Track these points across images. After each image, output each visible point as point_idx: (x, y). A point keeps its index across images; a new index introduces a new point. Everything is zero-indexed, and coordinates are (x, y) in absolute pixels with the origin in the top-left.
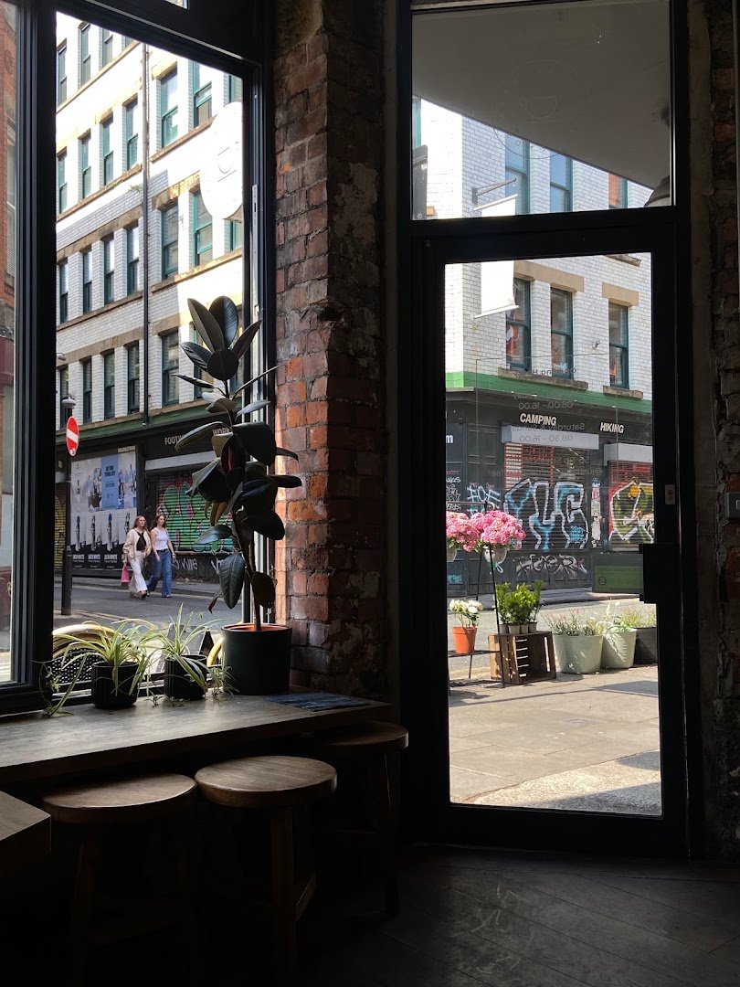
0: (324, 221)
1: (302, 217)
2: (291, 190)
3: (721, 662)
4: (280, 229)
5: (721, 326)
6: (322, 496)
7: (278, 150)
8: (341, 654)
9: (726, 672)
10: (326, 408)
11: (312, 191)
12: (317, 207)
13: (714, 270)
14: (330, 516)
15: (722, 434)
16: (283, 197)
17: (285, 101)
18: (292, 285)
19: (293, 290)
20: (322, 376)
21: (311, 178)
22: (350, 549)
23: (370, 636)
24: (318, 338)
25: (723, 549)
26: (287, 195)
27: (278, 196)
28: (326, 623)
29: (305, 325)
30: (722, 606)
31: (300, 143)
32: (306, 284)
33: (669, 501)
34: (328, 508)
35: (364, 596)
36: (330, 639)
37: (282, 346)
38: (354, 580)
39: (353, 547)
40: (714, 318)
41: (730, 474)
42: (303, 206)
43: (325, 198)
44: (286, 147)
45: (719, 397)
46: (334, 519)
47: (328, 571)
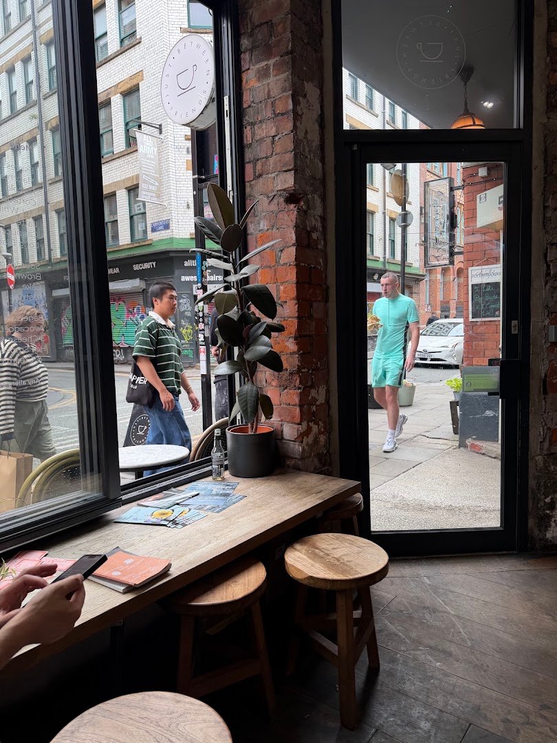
0: (290, 125)
1: (269, 122)
2: (257, 100)
3: (542, 433)
4: (247, 132)
5: (549, 214)
6: (293, 335)
7: (243, 69)
8: (307, 444)
9: (544, 439)
10: (295, 271)
11: (277, 102)
12: (282, 114)
13: (546, 175)
14: (299, 350)
15: (548, 287)
16: (249, 106)
17: (249, 31)
18: (260, 176)
19: (261, 179)
20: (290, 246)
21: (276, 91)
22: (310, 372)
23: (322, 429)
24: (286, 217)
25: (546, 362)
26: (253, 105)
27: (245, 106)
28: (299, 424)
29: (273, 207)
30: (545, 398)
31: (264, 63)
32: (273, 175)
33: (514, 331)
34: (297, 344)
35: (318, 403)
36: (301, 436)
37: (251, 222)
38: (313, 393)
39: (313, 370)
40: (545, 207)
41: (552, 313)
42: (269, 114)
43: (291, 107)
44: (252, 67)
45: (546, 262)
46: (301, 352)
47: (299, 388)
